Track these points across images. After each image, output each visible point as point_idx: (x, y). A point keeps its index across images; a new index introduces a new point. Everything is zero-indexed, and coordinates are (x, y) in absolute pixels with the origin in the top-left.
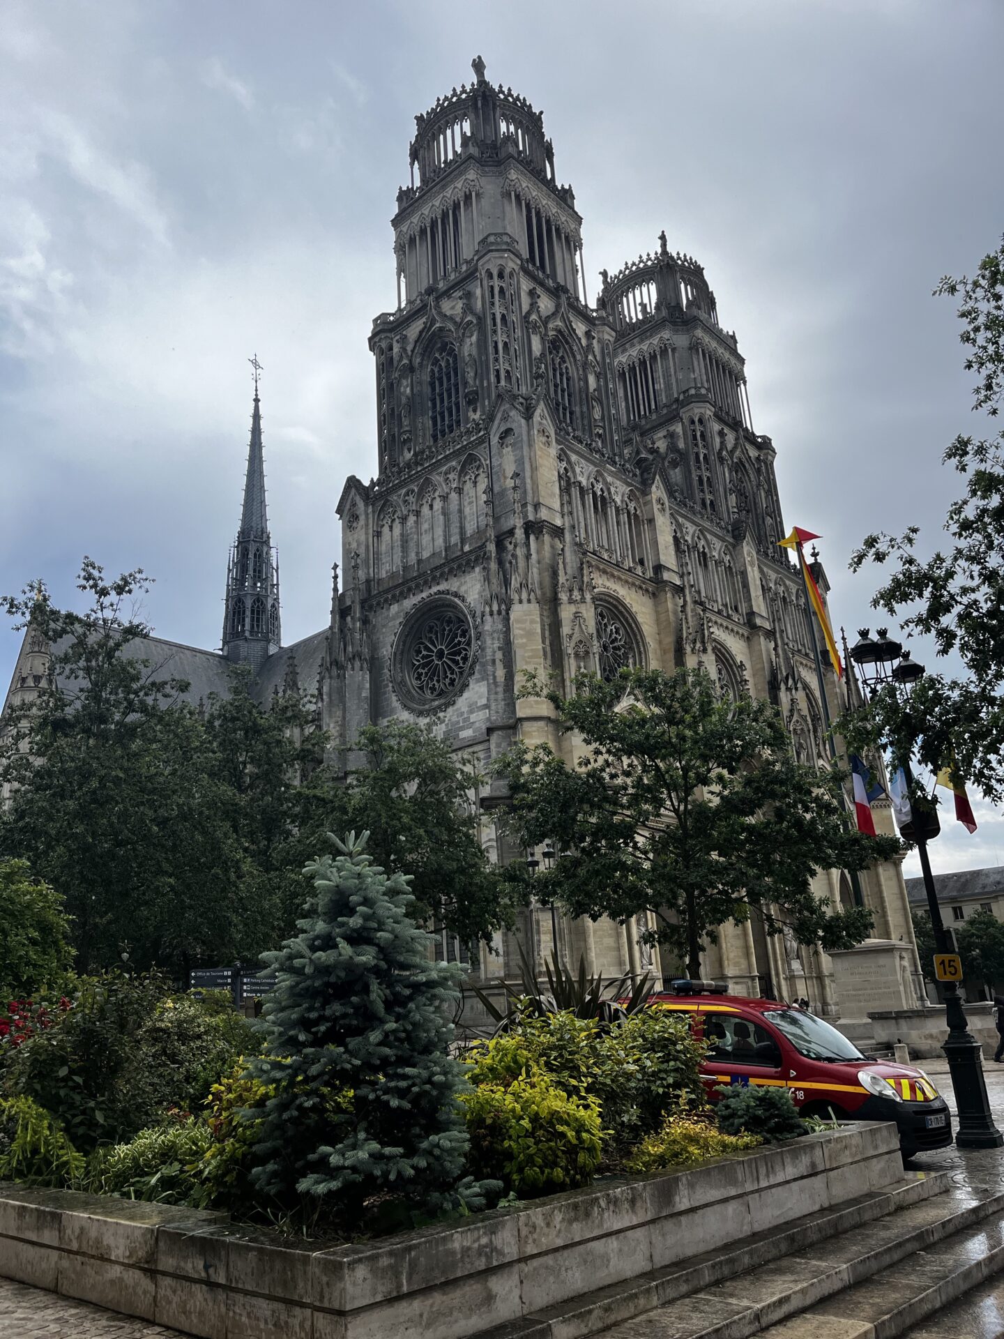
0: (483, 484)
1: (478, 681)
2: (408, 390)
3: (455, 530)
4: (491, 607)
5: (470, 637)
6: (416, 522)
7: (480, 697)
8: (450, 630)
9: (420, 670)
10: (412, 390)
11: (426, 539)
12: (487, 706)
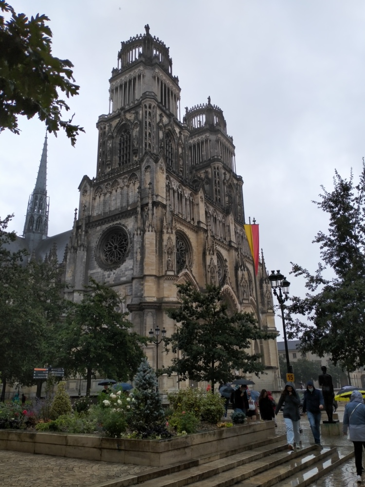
0: (137, 185)
1: (130, 259)
2: (111, 145)
3: (125, 200)
4: (137, 232)
5: (128, 242)
6: (110, 196)
7: (130, 265)
8: (120, 239)
9: (107, 253)
10: (112, 145)
11: (113, 203)
12: (132, 269)
